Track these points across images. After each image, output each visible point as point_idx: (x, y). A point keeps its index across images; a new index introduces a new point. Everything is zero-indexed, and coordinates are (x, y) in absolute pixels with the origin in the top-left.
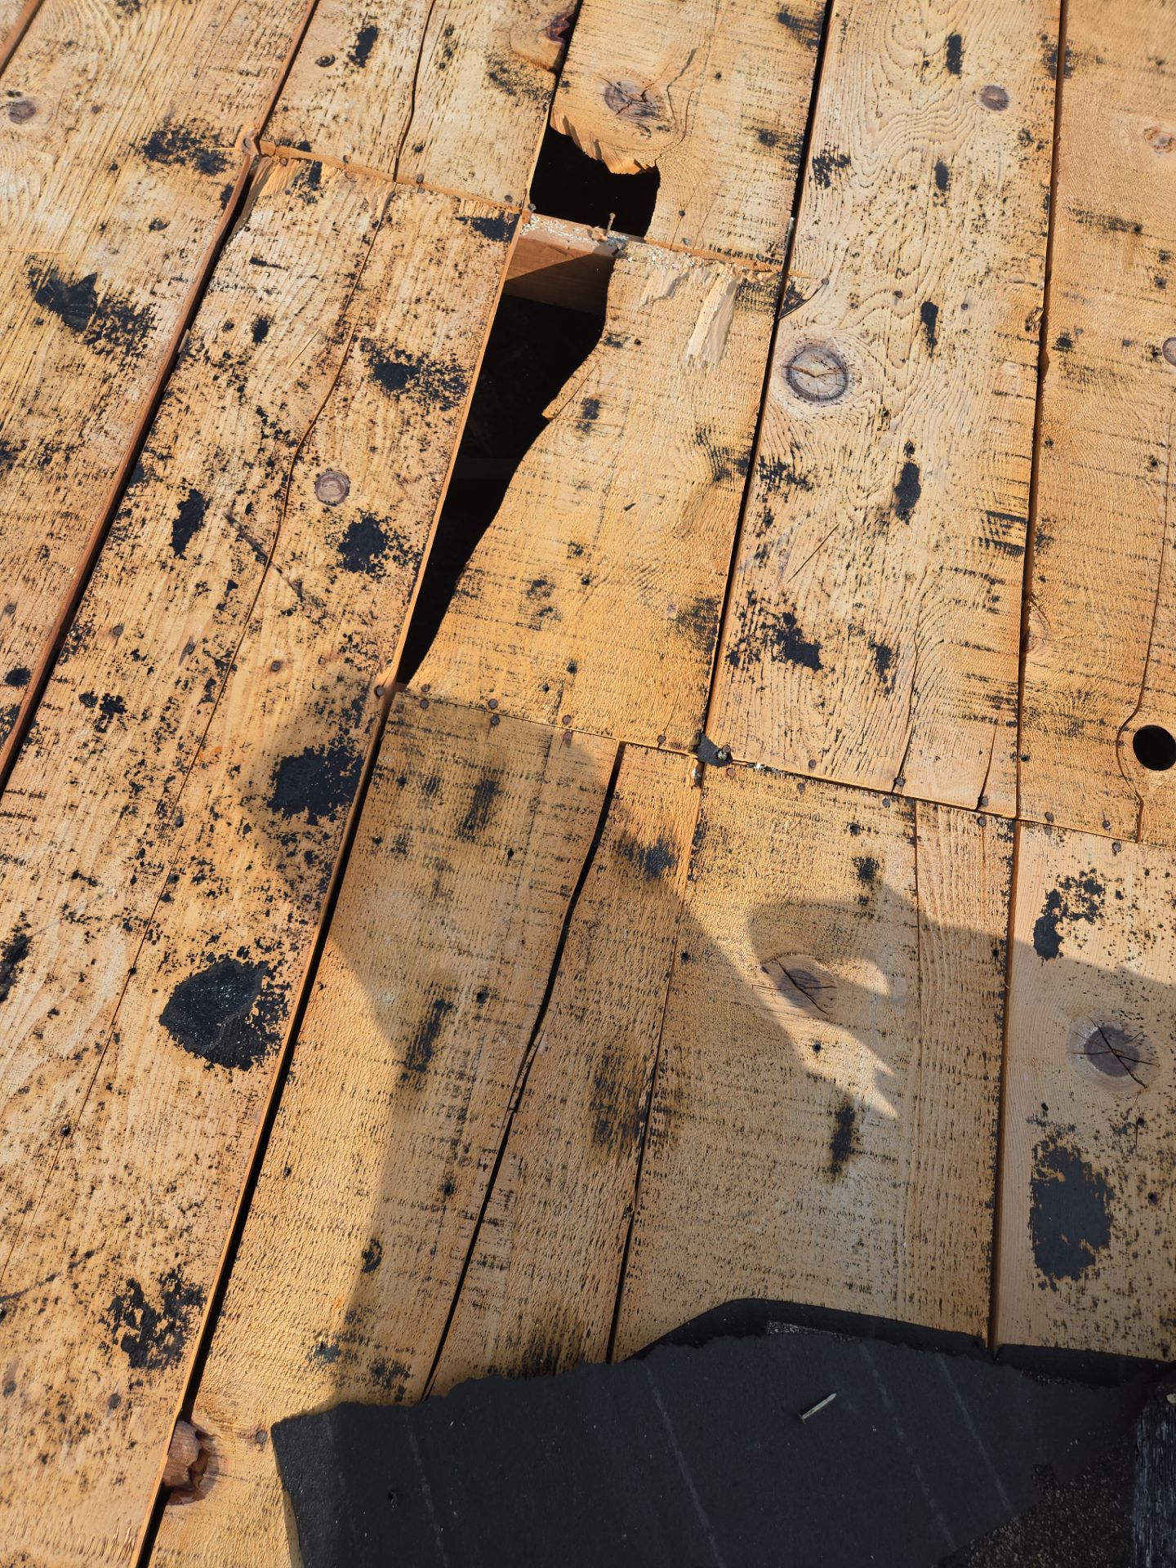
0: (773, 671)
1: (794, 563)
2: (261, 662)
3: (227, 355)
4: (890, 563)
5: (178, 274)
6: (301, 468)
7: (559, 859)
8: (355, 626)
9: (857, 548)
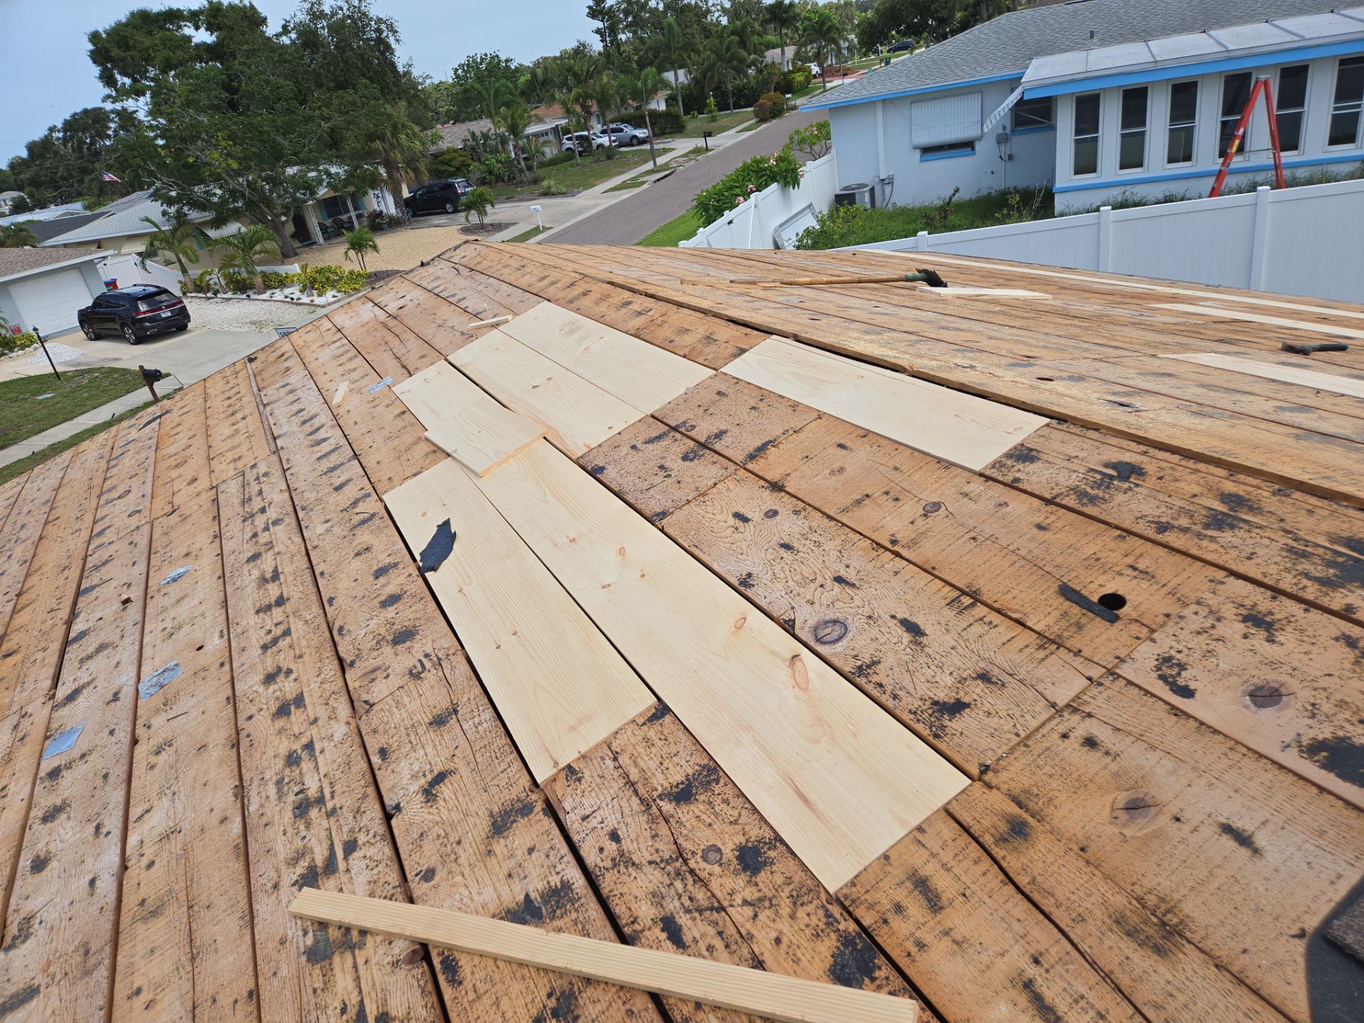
0: (955, 724)
1: (910, 687)
2: (770, 947)
3: (613, 860)
4: (941, 651)
5: (559, 857)
6: (692, 864)
7: (984, 874)
8: (787, 890)
9: (923, 659)
